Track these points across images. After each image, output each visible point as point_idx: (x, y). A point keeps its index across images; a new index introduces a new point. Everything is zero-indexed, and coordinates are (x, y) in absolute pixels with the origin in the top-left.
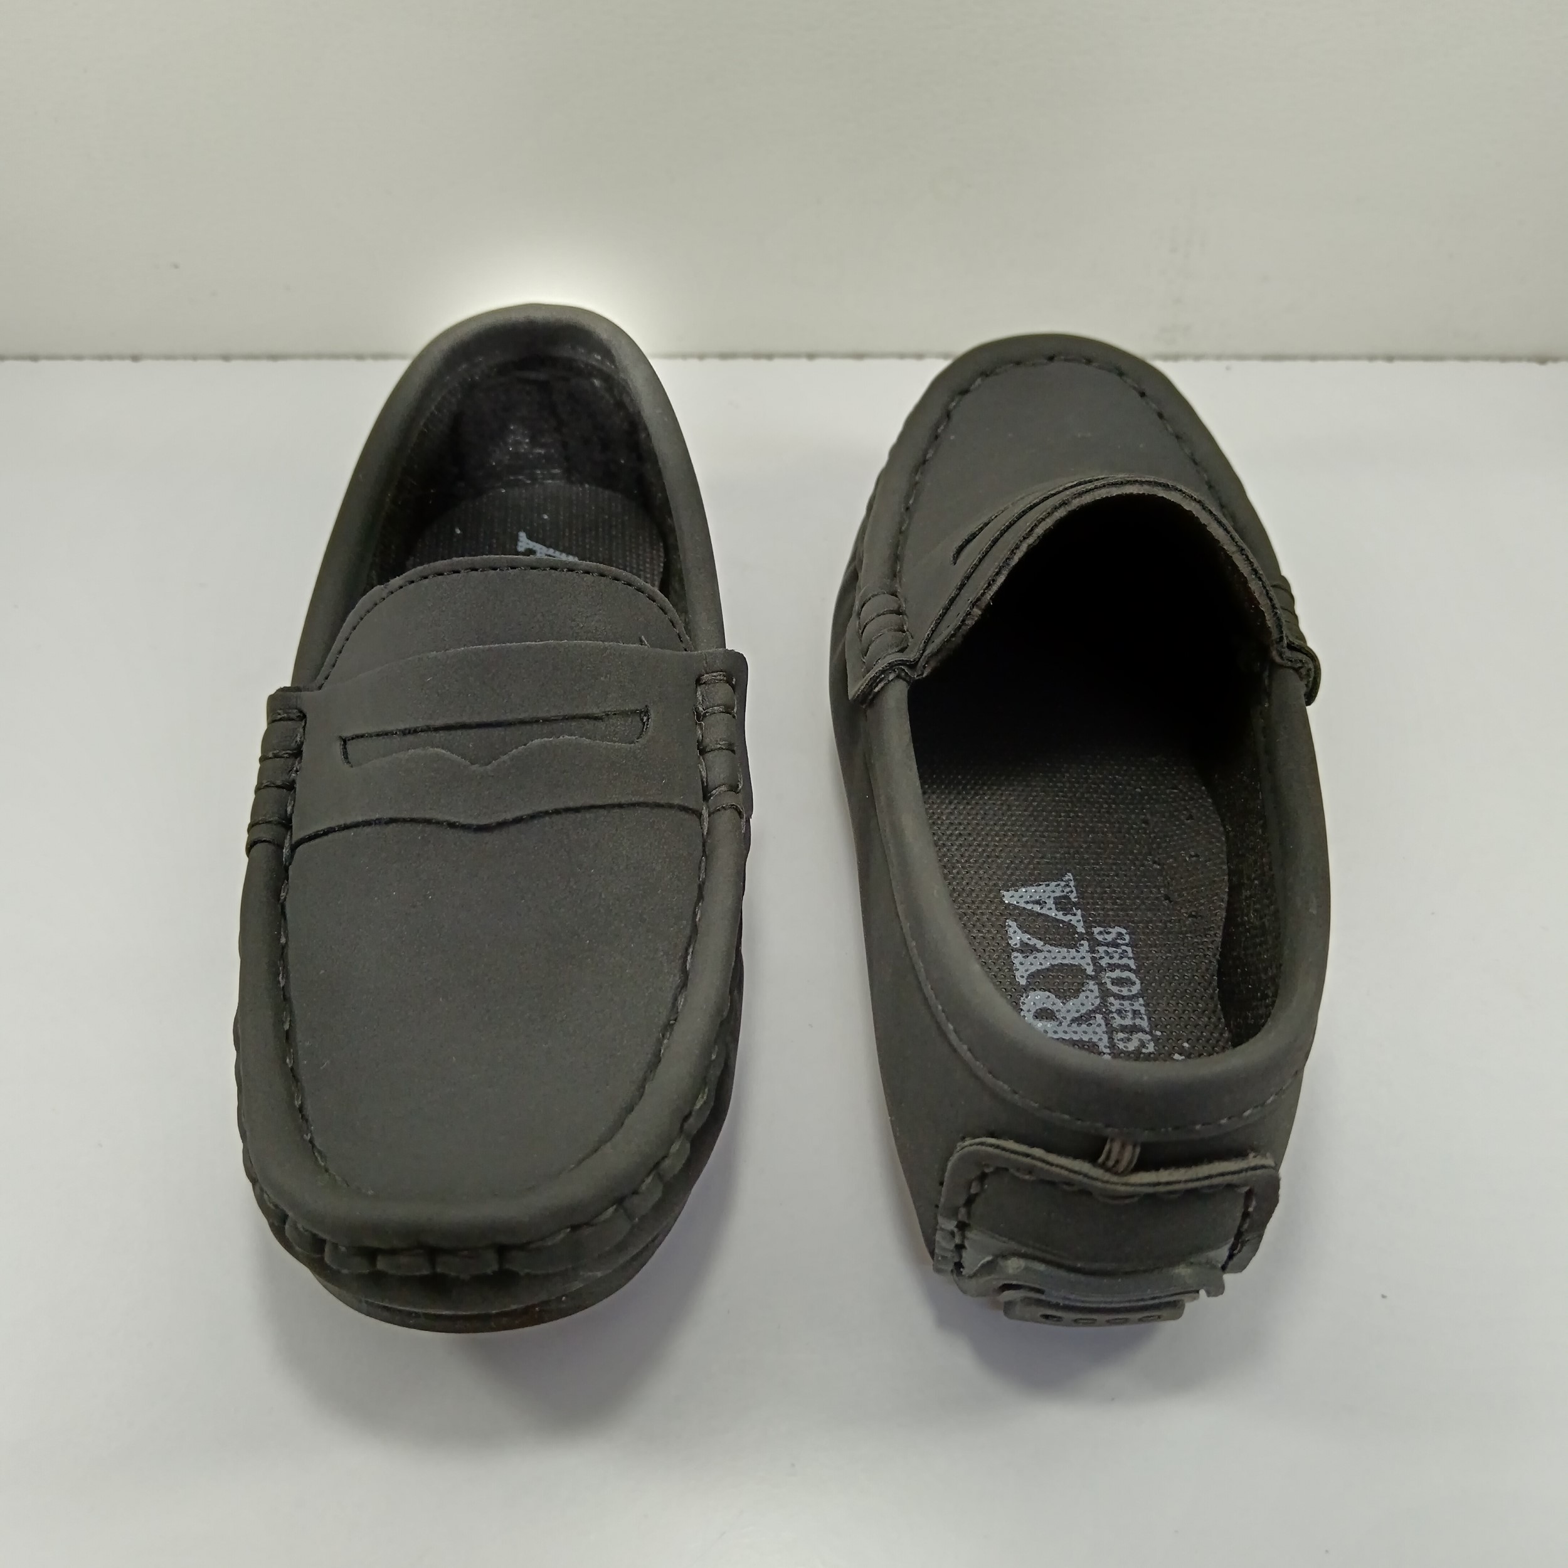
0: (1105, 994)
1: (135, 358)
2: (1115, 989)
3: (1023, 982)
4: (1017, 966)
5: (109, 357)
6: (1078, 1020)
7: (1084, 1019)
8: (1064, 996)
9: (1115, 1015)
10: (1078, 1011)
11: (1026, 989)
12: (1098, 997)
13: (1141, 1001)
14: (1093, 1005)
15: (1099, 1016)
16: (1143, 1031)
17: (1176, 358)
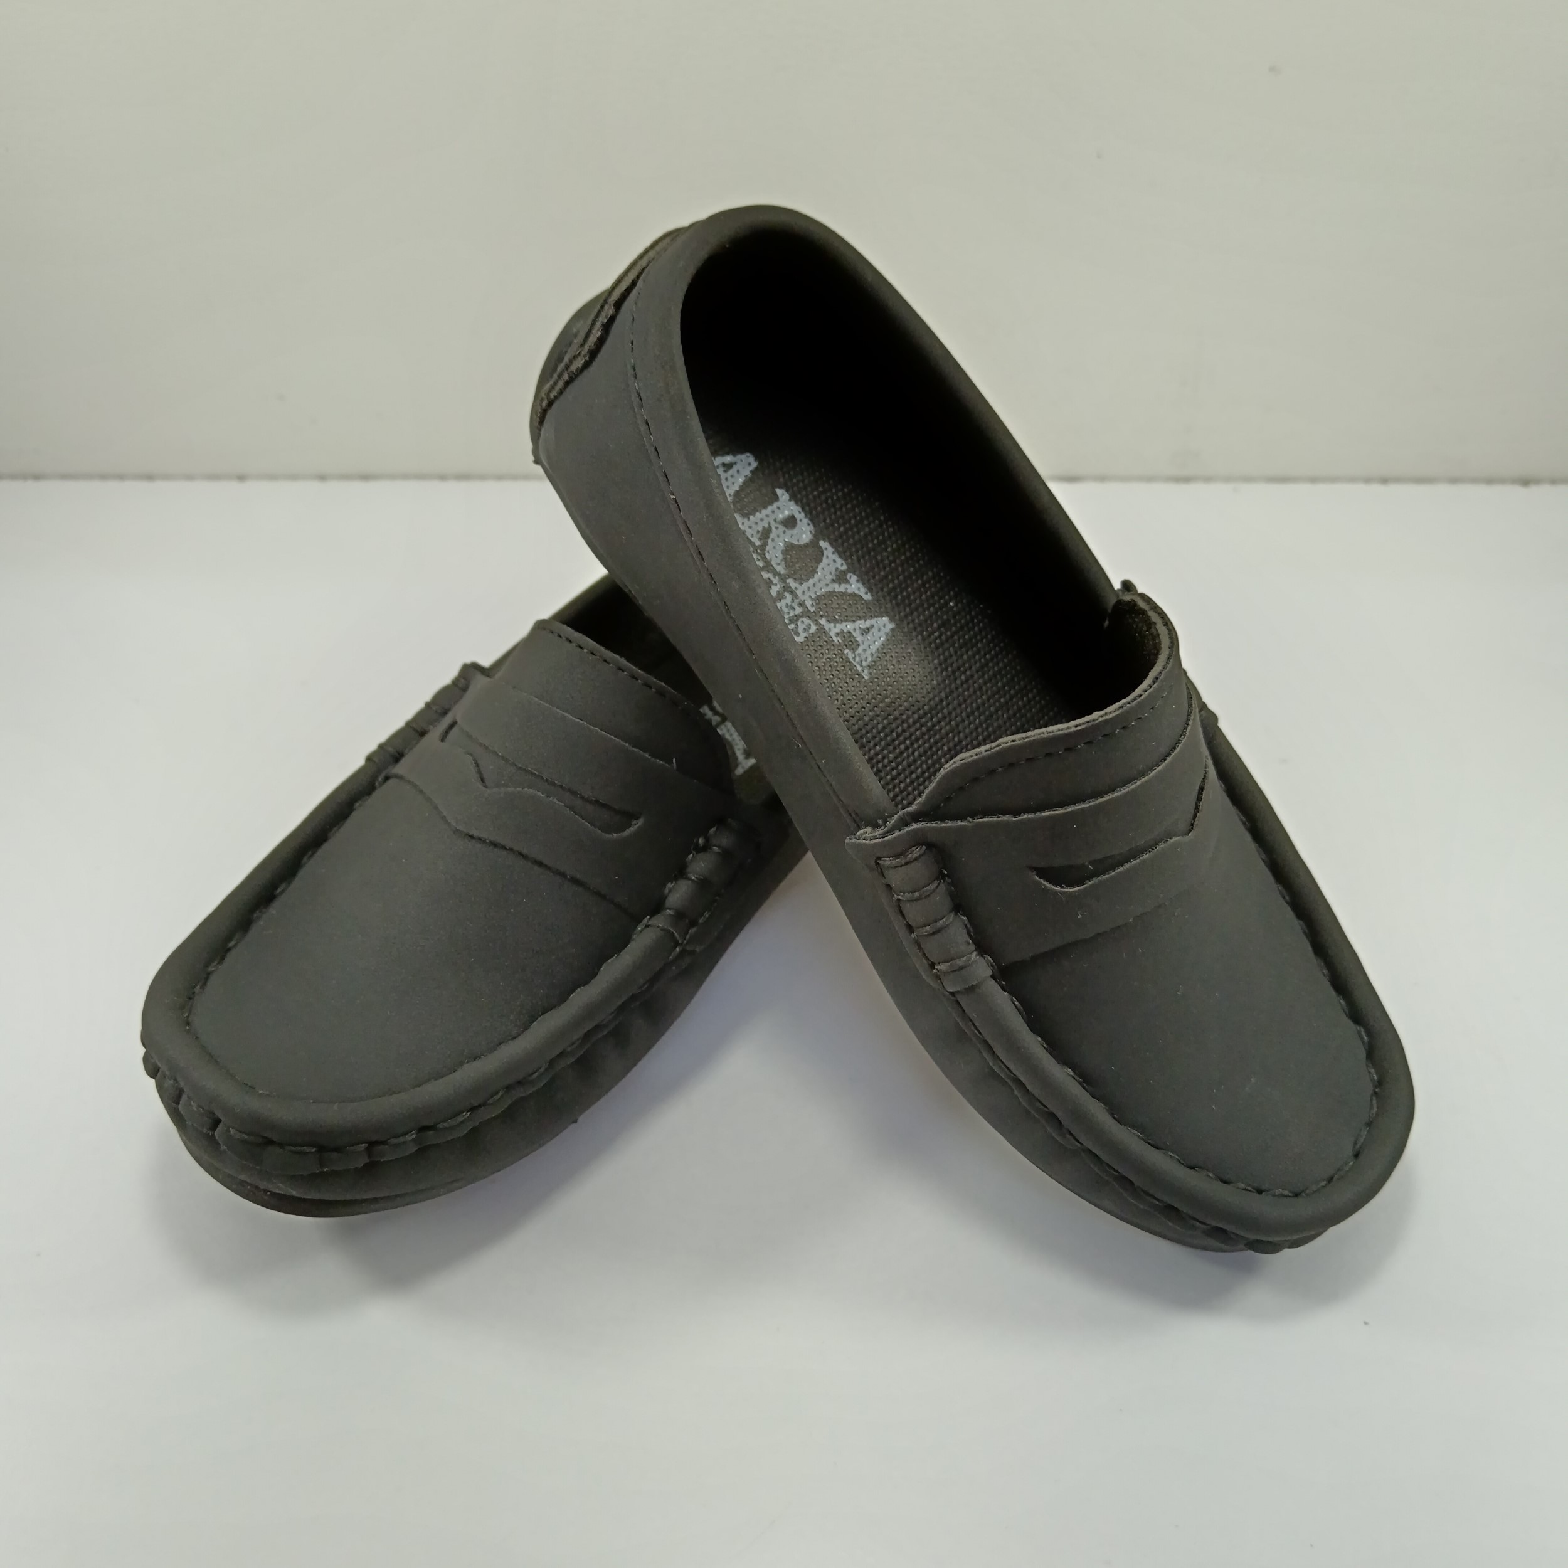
17: (1187, 480)
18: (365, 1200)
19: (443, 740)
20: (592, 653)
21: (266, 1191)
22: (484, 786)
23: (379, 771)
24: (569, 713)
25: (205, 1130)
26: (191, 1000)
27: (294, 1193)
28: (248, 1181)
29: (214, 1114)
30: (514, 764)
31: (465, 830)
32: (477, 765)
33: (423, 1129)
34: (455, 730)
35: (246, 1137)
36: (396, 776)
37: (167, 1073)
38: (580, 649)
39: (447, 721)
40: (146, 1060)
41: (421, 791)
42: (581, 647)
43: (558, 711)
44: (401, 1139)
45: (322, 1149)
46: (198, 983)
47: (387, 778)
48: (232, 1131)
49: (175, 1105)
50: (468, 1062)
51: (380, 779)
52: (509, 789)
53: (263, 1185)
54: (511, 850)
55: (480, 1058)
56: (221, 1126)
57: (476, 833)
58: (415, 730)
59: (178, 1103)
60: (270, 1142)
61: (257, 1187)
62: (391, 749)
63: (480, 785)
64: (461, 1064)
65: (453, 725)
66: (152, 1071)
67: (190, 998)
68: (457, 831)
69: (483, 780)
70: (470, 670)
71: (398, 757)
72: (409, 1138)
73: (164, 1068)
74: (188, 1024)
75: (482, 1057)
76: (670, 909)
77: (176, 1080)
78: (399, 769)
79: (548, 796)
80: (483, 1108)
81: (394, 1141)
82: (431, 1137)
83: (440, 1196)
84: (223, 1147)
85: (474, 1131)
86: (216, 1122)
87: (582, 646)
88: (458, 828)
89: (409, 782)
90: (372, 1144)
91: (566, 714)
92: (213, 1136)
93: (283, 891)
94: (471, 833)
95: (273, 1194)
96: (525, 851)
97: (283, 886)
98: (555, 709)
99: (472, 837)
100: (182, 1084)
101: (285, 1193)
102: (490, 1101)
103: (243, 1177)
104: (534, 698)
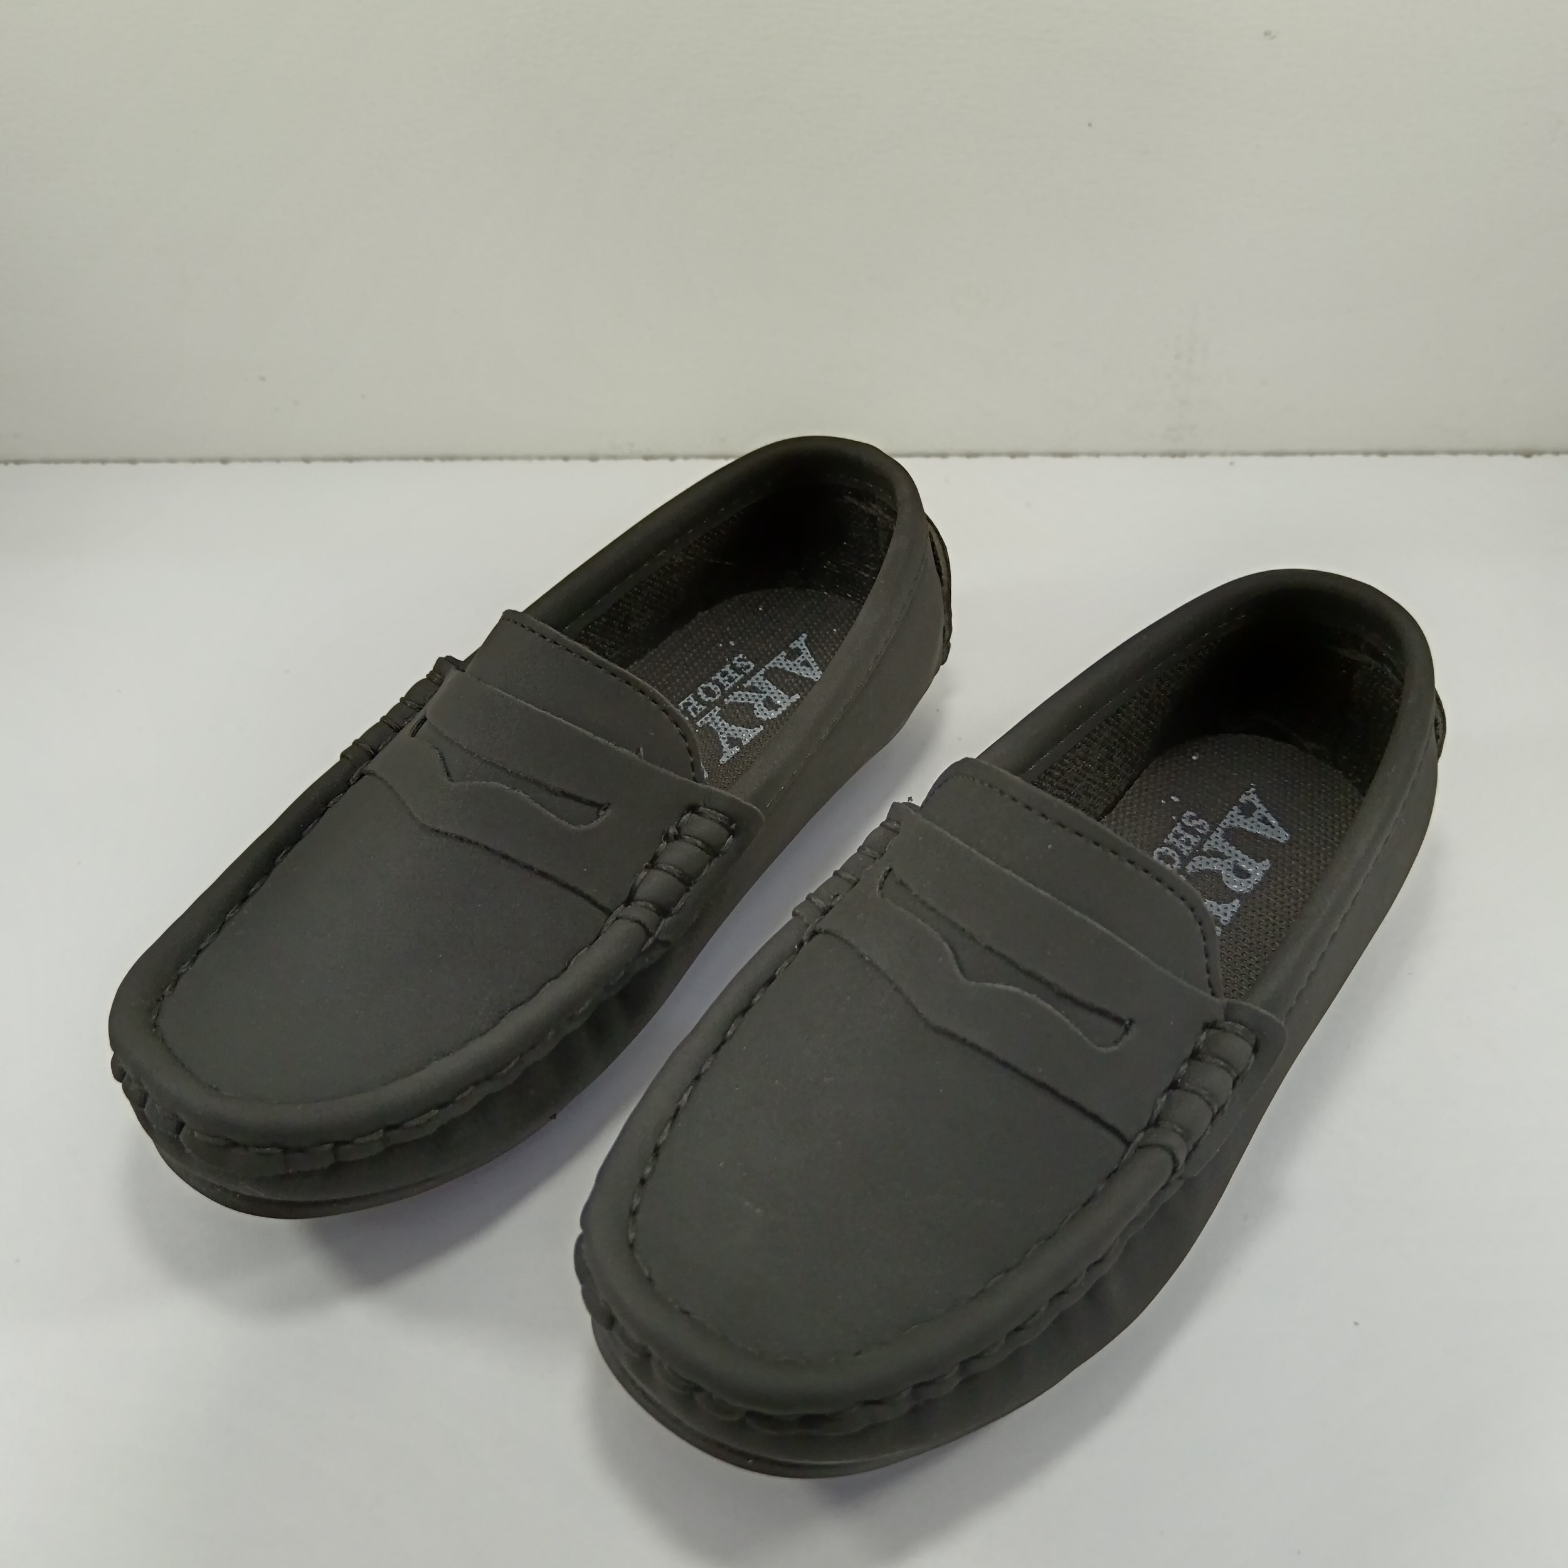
0: (1185, 860)
1: (224, 461)
2: (1177, 858)
3: (1236, 902)
4: (1230, 915)
5: (200, 460)
6: (1222, 856)
7: (1215, 854)
8: (1217, 875)
9: (1192, 844)
10: (1215, 862)
11: (1239, 896)
12: (1193, 861)
13: (1165, 841)
14: (1201, 859)
15: (1205, 850)
16: (1183, 824)
17: (1183, 454)
18: (335, 1201)
19: (413, 735)
20: (555, 643)
21: (235, 1193)
22: (450, 780)
23: (355, 768)
24: (532, 704)
25: (170, 1133)
26: (159, 1003)
27: (262, 1195)
28: (217, 1183)
29: (177, 1117)
30: (479, 757)
31: (431, 825)
32: (443, 759)
33: (388, 1128)
34: (426, 724)
35: (210, 1139)
36: (369, 773)
37: (132, 1076)
38: (542, 639)
39: (419, 716)
40: (114, 1063)
41: (391, 787)
42: (544, 637)
43: (522, 702)
44: (368, 1139)
45: (286, 1150)
46: (168, 985)
47: (362, 776)
48: (196, 1134)
49: (140, 1108)
50: (436, 1060)
51: (355, 776)
52: (474, 782)
53: (232, 1187)
54: (477, 844)
55: (448, 1055)
56: (185, 1129)
57: (442, 828)
58: (390, 726)
59: (144, 1107)
60: (235, 1144)
61: (226, 1190)
62: (365, 746)
63: (445, 779)
64: (429, 1062)
65: (424, 719)
66: (119, 1074)
67: (159, 1000)
68: (423, 826)
69: (448, 774)
70: (445, 664)
71: (373, 754)
72: (375, 1136)
73: (128, 1071)
74: (155, 1026)
75: (451, 1054)
76: (641, 900)
77: (141, 1085)
78: (373, 766)
79: (514, 789)
80: (451, 1105)
81: (359, 1140)
82: (396, 1136)
83: (413, 1195)
84: (188, 1151)
85: (443, 1128)
86: (181, 1125)
87: (545, 635)
88: (424, 823)
89: (381, 779)
90: (338, 1144)
91: (530, 705)
92: (178, 1138)
93: (256, 891)
94: (436, 828)
95: (243, 1197)
96: (491, 845)
97: (257, 885)
98: (518, 700)
99: (437, 831)
100: (146, 1087)
101: (252, 1195)
102: (459, 1098)
103: (211, 1180)
104: (497, 689)
